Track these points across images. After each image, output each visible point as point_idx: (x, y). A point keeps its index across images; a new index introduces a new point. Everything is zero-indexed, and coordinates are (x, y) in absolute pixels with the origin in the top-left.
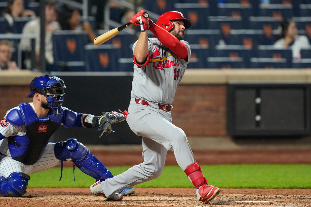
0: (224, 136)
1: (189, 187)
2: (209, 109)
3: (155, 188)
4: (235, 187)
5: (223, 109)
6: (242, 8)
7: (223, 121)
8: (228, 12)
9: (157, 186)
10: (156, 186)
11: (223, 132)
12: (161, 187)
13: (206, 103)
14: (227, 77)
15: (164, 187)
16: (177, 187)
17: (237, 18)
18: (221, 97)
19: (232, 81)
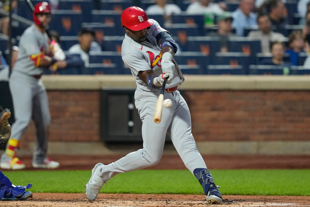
0: (97, 141)
2: (82, 115)
4: (109, 192)
5: (96, 115)
6: (115, 14)
7: (96, 126)
8: (102, 19)
11: (96, 138)
13: (80, 109)
14: (101, 83)
15: (39, 192)
16: (52, 192)
17: (110, 24)
18: (94, 103)
19: (105, 87)
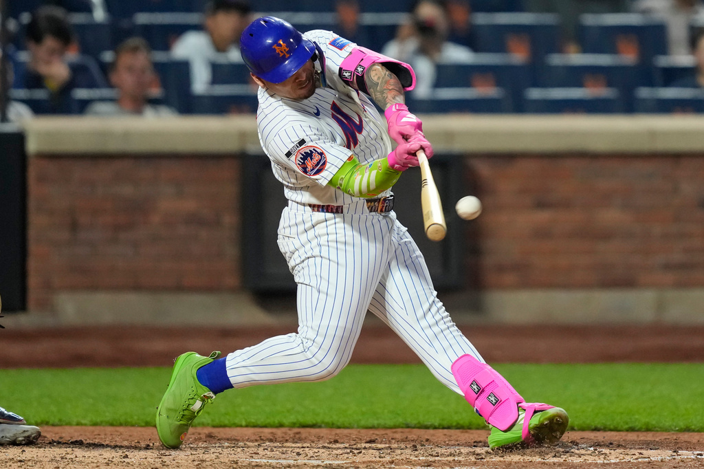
0: (232, 290)
1: (143, 424)
2: (194, 220)
3: (53, 425)
5: (230, 220)
7: (231, 251)
9: (60, 420)
10: (56, 421)
11: (232, 280)
12: (69, 424)
13: (189, 205)
14: (243, 135)
15: (78, 424)
16: (112, 425)
19: (254, 148)
